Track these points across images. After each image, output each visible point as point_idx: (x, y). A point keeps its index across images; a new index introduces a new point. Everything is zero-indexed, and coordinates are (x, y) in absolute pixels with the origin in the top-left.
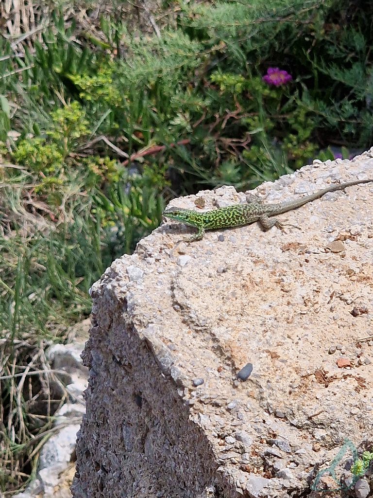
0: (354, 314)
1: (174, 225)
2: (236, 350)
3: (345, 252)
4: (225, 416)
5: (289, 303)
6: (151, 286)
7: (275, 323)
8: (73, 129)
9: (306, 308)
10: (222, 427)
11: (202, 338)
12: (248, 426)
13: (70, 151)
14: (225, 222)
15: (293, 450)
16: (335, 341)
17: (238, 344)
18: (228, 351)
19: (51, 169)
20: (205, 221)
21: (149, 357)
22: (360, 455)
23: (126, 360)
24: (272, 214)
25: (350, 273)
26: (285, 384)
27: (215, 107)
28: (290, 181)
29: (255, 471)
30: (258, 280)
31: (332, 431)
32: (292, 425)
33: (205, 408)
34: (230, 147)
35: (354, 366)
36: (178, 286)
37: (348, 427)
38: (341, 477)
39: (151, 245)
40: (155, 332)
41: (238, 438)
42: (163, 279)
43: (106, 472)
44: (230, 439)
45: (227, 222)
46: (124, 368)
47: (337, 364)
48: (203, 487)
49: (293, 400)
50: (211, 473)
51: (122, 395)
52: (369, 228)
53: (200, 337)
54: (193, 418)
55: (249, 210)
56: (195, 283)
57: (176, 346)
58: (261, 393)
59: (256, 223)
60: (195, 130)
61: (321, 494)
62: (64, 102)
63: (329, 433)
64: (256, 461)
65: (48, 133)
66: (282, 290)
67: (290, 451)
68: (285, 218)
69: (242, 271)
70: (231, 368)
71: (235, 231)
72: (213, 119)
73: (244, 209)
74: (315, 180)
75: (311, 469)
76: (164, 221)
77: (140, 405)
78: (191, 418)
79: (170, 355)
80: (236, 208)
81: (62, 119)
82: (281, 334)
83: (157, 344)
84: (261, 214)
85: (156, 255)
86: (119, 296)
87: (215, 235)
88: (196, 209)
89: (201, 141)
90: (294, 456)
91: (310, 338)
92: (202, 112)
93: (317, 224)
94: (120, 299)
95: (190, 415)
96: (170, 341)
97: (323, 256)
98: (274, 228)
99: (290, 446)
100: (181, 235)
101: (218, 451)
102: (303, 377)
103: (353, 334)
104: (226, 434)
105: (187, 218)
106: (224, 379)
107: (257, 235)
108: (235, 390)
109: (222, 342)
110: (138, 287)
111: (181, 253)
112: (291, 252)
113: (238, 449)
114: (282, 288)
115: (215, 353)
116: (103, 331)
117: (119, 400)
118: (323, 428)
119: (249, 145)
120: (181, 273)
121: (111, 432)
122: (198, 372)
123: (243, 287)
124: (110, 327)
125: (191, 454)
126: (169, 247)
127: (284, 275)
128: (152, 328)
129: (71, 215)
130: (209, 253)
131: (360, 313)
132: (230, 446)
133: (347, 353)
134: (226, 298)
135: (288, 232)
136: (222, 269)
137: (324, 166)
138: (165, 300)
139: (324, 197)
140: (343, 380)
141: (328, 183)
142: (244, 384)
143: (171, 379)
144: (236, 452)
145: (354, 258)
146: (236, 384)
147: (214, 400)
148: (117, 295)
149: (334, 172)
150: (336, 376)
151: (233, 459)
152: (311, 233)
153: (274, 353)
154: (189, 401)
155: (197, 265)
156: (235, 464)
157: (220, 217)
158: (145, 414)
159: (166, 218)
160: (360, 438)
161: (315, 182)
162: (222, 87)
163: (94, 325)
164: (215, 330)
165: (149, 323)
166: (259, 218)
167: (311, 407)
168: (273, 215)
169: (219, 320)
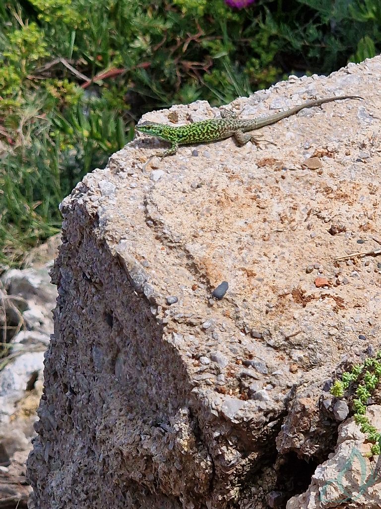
0: (332, 232)
1: (147, 140)
2: (211, 267)
3: (322, 169)
4: (199, 336)
5: (265, 220)
6: (124, 201)
7: (251, 240)
8: (30, 51)
9: (282, 226)
10: (196, 347)
11: (176, 255)
12: (223, 346)
13: (28, 73)
14: (198, 137)
15: (269, 372)
16: (313, 260)
17: (213, 262)
18: (203, 268)
19: (8, 92)
20: (178, 136)
21: (121, 274)
22: (339, 376)
23: (97, 278)
24: (247, 129)
25: (328, 190)
26: (261, 304)
27: (176, 30)
28: (265, 96)
29: (231, 393)
30: (234, 196)
31: (310, 352)
32: (269, 345)
33: (179, 328)
34: (191, 71)
35: (332, 285)
36: (151, 201)
37: (326, 348)
38: (320, 399)
39: (123, 159)
40: (128, 248)
41: (213, 359)
42: (136, 194)
43: (74, 393)
44: (206, 360)
45: (201, 136)
46: (95, 287)
47: (315, 283)
48: (176, 409)
49: (270, 320)
50: (185, 394)
51: (92, 314)
52: (346, 145)
53: (174, 253)
54: (167, 338)
55: (224, 125)
56: (169, 198)
57: (149, 263)
58: (236, 312)
59: (231, 138)
60: (156, 53)
61: (298, 415)
62: (21, 23)
63: (307, 354)
64: (231, 383)
65: (5, 54)
66: (258, 206)
67: (267, 372)
68: (260, 134)
69: (217, 186)
70: (206, 286)
71: (209, 146)
72: (174, 42)
73: (219, 124)
74: (291, 95)
75: (289, 391)
76: (137, 135)
77: (111, 325)
78: (164, 338)
79: (143, 271)
80: (210, 123)
81: (20, 40)
82: (257, 252)
83: (130, 261)
84: (236, 129)
85: (129, 169)
86: (90, 211)
87: (188, 150)
88: (169, 123)
89: (162, 64)
90: (271, 377)
91: (287, 256)
92: (163, 35)
93: (293, 140)
94: (92, 214)
95: (164, 335)
96: (143, 257)
97: (300, 173)
98: (249, 144)
99: (267, 366)
100: (154, 150)
101: (192, 372)
102: (280, 296)
103: (330, 252)
104: (200, 354)
105: (160, 133)
106: (198, 297)
107: (232, 150)
108: (209, 309)
109: (197, 259)
110: (111, 202)
111: (154, 168)
112: (267, 168)
113: (213, 370)
114: (258, 205)
115: (189, 270)
116: (73, 247)
117: (89, 319)
118: (300, 349)
119: (210, 69)
120: (154, 188)
121: (81, 353)
122: (171, 290)
123: (218, 203)
124: (80, 243)
125: (164, 375)
126: (142, 161)
127: (260, 192)
128: (125, 244)
129: (29, 138)
130: (183, 168)
131: (337, 231)
132: (205, 367)
133: (325, 272)
134: (201, 214)
135: (264, 148)
136: (197, 184)
137: (300, 82)
138: (138, 216)
139: (300, 113)
140: (321, 300)
141: (304, 99)
142: (219, 303)
143: (144, 296)
144: (211, 373)
145: (332, 175)
146: (211, 303)
147: (188, 319)
148: (89, 210)
149: (311, 87)
150: (314, 296)
151: (208, 380)
152: (287, 149)
153: (250, 271)
154: (162, 320)
155: (170, 180)
156: (210, 385)
157: (194, 132)
158: (116, 333)
159: (139, 132)
160: (339, 359)
161: (291, 98)
162: (184, 10)
163: (64, 241)
164: (189, 247)
165: (121, 239)
166: (234, 133)
167: (288, 327)
168: (248, 131)
169: (194, 236)
